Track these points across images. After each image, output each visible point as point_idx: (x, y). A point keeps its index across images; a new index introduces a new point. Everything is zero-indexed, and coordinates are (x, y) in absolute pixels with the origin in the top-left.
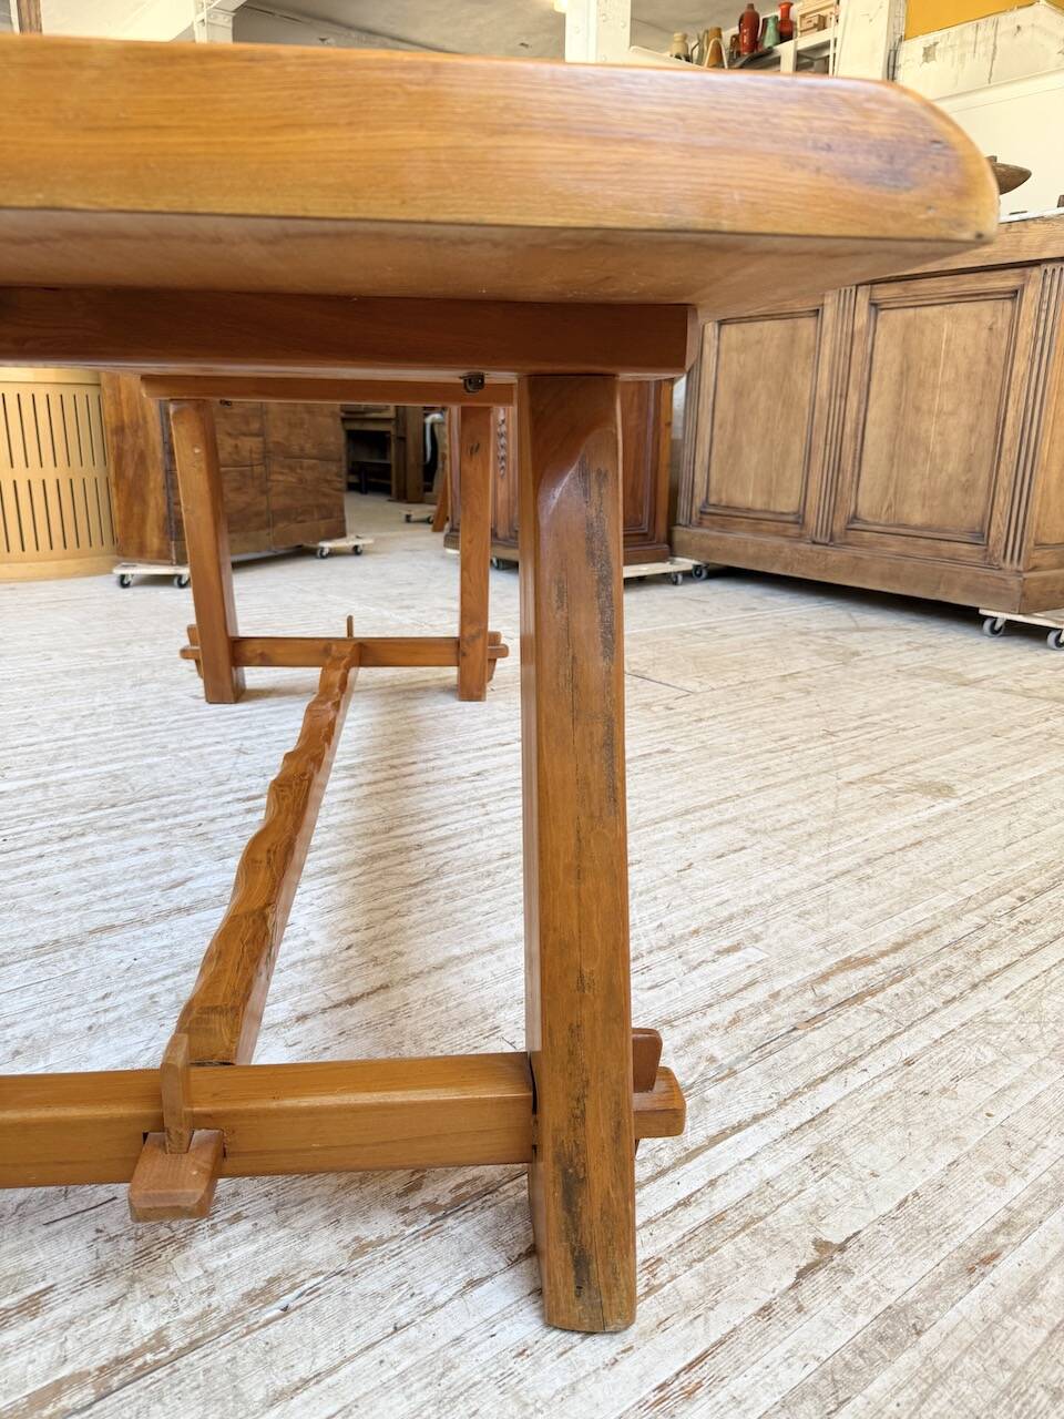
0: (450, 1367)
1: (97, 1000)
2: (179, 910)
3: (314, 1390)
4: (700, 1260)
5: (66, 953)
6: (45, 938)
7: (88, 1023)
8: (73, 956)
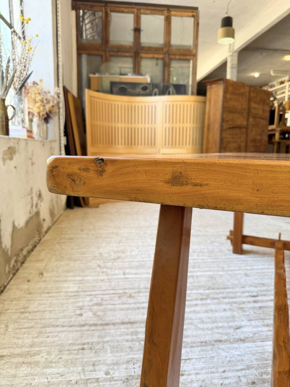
1: (221, 372)
2: (241, 340)
5: (209, 348)
6: (203, 339)
7: (221, 381)
8: (212, 350)
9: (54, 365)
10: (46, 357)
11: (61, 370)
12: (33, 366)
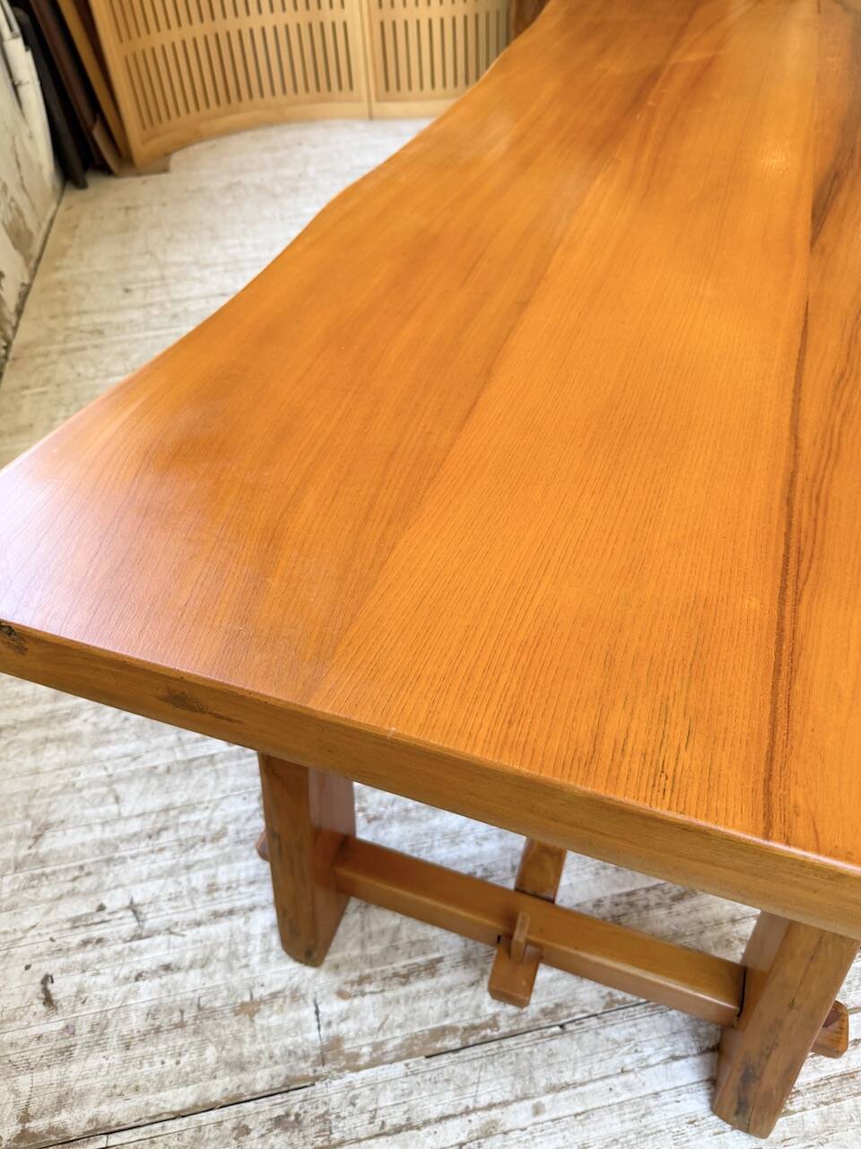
0: (648, 1113)
3: (571, 1092)
4: (827, 1104)
9: (114, 736)
10: (94, 719)
11: (131, 747)
12: (69, 744)
